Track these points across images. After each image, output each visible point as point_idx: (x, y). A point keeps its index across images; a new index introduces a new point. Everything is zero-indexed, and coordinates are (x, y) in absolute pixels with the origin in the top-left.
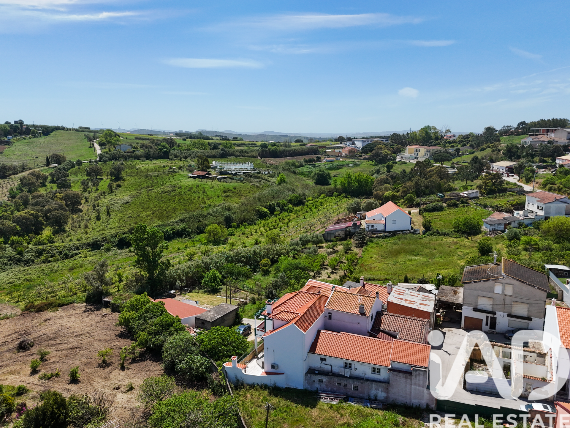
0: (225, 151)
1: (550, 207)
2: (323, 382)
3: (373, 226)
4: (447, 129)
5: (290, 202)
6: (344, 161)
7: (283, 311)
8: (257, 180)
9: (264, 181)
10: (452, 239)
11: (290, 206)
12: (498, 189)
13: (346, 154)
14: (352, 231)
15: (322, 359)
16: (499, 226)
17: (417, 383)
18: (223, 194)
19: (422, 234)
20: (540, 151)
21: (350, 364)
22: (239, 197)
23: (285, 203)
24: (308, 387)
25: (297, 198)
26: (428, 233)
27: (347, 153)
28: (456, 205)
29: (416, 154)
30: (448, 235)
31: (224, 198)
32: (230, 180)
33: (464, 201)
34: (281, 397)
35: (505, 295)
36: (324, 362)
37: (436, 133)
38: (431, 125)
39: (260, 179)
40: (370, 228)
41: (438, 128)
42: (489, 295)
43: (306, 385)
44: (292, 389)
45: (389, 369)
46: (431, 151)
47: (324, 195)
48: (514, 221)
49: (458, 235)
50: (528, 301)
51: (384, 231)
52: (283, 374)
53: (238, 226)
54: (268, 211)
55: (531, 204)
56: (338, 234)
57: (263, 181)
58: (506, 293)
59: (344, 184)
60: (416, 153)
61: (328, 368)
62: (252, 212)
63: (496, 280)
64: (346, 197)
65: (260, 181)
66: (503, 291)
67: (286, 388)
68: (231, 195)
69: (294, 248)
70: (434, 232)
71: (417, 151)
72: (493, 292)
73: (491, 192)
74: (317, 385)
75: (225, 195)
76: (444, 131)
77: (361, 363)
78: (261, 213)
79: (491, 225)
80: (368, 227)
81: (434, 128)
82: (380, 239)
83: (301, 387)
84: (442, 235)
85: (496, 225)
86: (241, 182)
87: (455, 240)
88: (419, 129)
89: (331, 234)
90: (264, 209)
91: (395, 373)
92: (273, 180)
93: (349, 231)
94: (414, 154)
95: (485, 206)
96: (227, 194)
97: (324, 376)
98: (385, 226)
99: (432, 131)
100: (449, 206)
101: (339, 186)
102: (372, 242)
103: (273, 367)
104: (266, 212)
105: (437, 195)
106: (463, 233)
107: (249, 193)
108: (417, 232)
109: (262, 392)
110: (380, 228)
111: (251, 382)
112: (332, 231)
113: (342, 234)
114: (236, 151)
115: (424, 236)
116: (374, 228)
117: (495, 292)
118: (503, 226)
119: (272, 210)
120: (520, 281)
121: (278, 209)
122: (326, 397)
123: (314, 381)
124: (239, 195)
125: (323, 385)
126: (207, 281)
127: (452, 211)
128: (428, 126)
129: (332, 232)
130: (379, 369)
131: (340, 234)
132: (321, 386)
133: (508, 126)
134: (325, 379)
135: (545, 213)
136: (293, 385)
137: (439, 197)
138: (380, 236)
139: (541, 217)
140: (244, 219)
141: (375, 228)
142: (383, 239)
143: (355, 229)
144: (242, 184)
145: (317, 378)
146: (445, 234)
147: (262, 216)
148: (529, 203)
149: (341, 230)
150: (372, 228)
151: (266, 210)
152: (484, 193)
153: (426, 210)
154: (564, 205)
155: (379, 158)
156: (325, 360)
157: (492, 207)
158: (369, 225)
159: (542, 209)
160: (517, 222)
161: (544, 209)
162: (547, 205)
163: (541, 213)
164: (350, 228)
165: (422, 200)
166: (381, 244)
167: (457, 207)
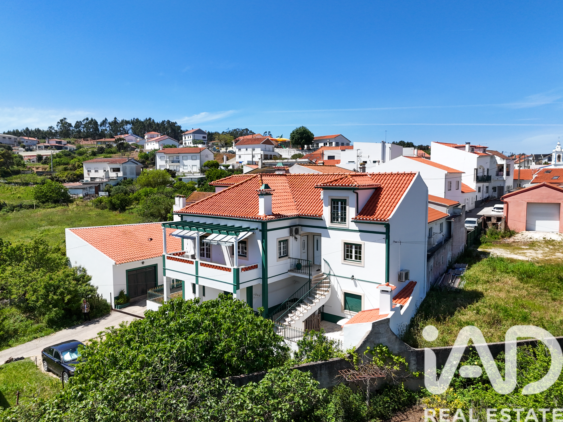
1: (126, 168)
2: (432, 269)
16: (91, 190)
17: (463, 223)
21: (431, 229)
30: (37, 207)
43: (427, 284)
48: (102, 184)
49: (52, 205)
55: (93, 171)
74: (430, 279)
79: (84, 189)
84: (28, 209)
85: (88, 189)
87: (56, 209)
91: (455, 219)
95: (26, 184)
97: (432, 258)
118: (94, 190)
123: (430, 272)
130: (442, 224)
134: (433, 262)
135: (124, 174)
139: (121, 178)
146: (32, 207)
148: (89, 172)
154: (135, 165)
159: (118, 170)
160: (104, 184)
161: (121, 169)
162: (124, 165)
163: (120, 174)
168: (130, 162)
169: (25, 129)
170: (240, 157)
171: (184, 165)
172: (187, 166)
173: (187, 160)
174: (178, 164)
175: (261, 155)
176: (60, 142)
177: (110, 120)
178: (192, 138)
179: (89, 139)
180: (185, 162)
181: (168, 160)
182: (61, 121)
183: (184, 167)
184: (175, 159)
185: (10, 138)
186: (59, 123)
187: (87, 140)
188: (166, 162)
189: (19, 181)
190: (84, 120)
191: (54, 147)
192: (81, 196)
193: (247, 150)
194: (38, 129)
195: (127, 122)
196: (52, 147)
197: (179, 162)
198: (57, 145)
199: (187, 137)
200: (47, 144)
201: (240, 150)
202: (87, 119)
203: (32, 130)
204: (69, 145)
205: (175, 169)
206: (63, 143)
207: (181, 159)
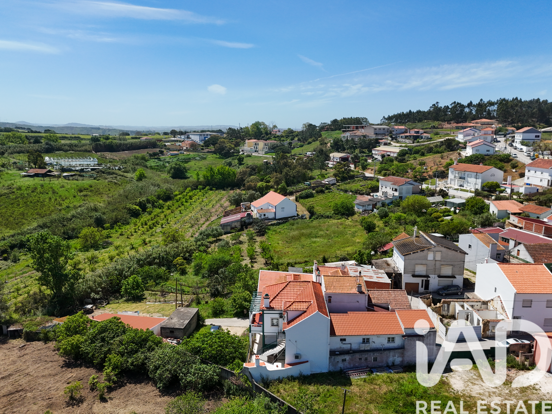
0: (50, 145)
1: (402, 188)
2: (346, 361)
3: (265, 215)
4: (274, 125)
5: (159, 197)
6: (188, 155)
7: (294, 302)
8: (111, 176)
9: (121, 177)
10: (336, 221)
11: (161, 202)
12: (348, 176)
13: (187, 148)
14: (247, 221)
15: (342, 340)
16: (369, 207)
17: (428, 343)
18: (79, 194)
19: (308, 219)
20: (360, 144)
21: (368, 339)
22: (100, 196)
23: (155, 198)
24: (332, 369)
25: (165, 193)
26: (314, 217)
27: (188, 146)
28: (322, 192)
29: (256, 148)
30: (331, 217)
31: (83, 198)
32: (80, 178)
33: (328, 187)
34: (315, 384)
35: (436, 261)
36: (344, 342)
37: (266, 128)
38: (260, 121)
39: (115, 175)
40: (263, 217)
41: (267, 123)
42: (424, 262)
43: (331, 367)
44: (317, 374)
45: (403, 336)
46: (269, 145)
47: (190, 188)
48: (379, 202)
49: (339, 217)
50: (452, 263)
51: (275, 219)
52: (307, 362)
53: (112, 227)
54: (140, 209)
55: (384, 187)
56: (234, 225)
57: (118, 178)
58: (436, 259)
59: (207, 177)
60: (256, 146)
61: (346, 347)
62: (123, 211)
63: (430, 250)
64: (211, 190)
65: (116, 177)
66: (434, 258)
67: (311, 374)
68: (89, 193)
69: (202, 243)
70: (319, 216)
71: (256, 145)
72: (427, 259)
73: (343, 179)
74: (341, 365)
75: (82, 194)
76: (272, 127)
77: (378, 336)
78: (132, 211)
79: (363, 206)
80: (261, 217)
81: (263, 124)
82: (275, 227)
83: (325, 370)
84: (325, 218)
85: (367, 206)
86: (94, 179)
87: (339, 221)
88: (251, 124)
89: (227, 226)
90: (135, 206)
91: (409, 338)
92: (129, 175)
93: (245, 222)
94: (253, 147)
95: (346, 191)
96: (84, 193)
97: (347, 355)
98: (275, 214)
99: (262, 126)
100: (317, 192)
101: (202, 179)
102: (269, 229)
103: (297, 357)
104: (138, 210)
105: (304, 183)
106: (343, 214)
107: (109, 190)
108: (304, 217)
109: (292, 384)
110: (271, 216)
111: (276, 377)
112: (228, 222)
113: (238, 225)
114: (65, 145)
115: (311, 220)
117: (428, 259)
118: (371, 207)
119: (143, 206)
120: (447, 248)
121: (149, 205)
122: (353, 374)
123: (338, 362)
124: (100, 194)
125: (346, 364)
126: (128, 289)
127: (321, 196)
128: (258, 122)
129: (228, 224)
130: (393, 338)
131: (237, 225)
132: (344, 365)
133: (324, 123)
134: (347, 357)
135: (399, 194)
136: (318, 371)
137: (307, 185)
138: (274, 223)
139: (396, 197)
140: (117, 219)
141: (266, 216)
142: (278, 226)
143: (249, 219)
144: (95, 181)
145: (340, 358)
146: (328, 217)
147: (135, 214)
148: (382, 186)
149: (237, 221)
151: (137, 207)
152: (339, 180)
153: (301, 197)
154: (412, 186)
155: (225, 151)
156: (345, 340)
157: (352, 191)
158: (261, 214)
159: (396, 190)
160: (380, 203)
161: (398, 190)
162: (400, 187)
163: (397, 194)
164: (245, 218)
165: (293, 189)
166: (278, 230)
167: (324, 193)
168: (407, 184)
169: (408, 112)
170: (528, 178)
171: (468, 182)
172: (470, 183)
173: (471, 178)
174: (464, 180)
175: (549, 180)
176: (418, 132)
178: (521, 138)
179: (452, 122)
180: (469, 180)
181: (457, 175)
182: (434, 105)
183: (468, 184)
184: (463, 176)
185: (384, 129)
186: (431, 107)
187: (450, 124)
188: (455, 177)
190: (452, 104)
192: (361, 210)
193: (535, 172)
196: (411, 137)
197: (464, 178)
198: (415, 135)
199: (518, 135)
200: (408, 134)
201: (529, 171)
202: (455, 102)
203: (413, 112)
204: (425, 134)
205: (462, 184)
206: (420, 132)
207: (466, 176)
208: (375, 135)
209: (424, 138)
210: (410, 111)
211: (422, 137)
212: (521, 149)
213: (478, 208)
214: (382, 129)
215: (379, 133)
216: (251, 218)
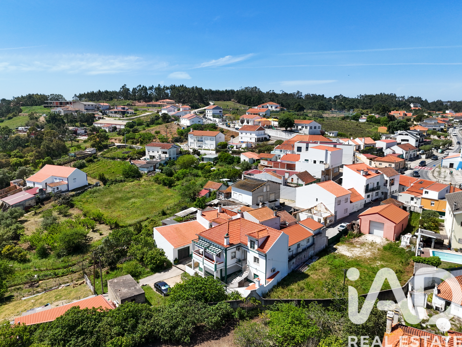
3: (58, 188)
7: (258, 232)
14: (41, 197)
21: (299, 244)
24: (289, 271)
26: (107, 183)
28: (92, 161)
30: (124, 181)
33: (94, 157)
36: (290, 251)
40: (56, 190)
42: (262, 194)
45: (312, 237)
50: (275, 192)
51: (68, 191)
52: (279, 271)
55: (151, 152)
56: (28, 204)
58: (268, 190)
61: (292, 253)
63: (265, 185)
66: (266, 190)
67: (281, 280)
70: (113, 182)
77: (302, 241)
79: (147, 168)
80: (54, 190)
82: (77, 197)
85: (150, 167)
89: (20, 205)
91: (317, 236)
93: (39, 198)
95: (113, 158)
100: (88, 162)
102: (73, 201)
103: (272, 271)
105: (68, 155)
106: (132, 177)
108: (98, 185)
110: (64, 188)
112: (21, 202)
113: (33, 203)
116: (59, 190)
117: (264, 191)
118: (153, 168)
123: (291, 265)
125: (294, 265)
127: (92, 165)
129: (21, 203)
130: (308, 240)
131: (31, 203)
134: (294, 260)
135: (169, 156)
136: (284, 276)
138: (74, 195)
139: (168, 158)
142: (79, 197)
143: (42, 195)
145: (292, 262)
146: (121, 181)
148: (149, 151)
149: (31, 199)
150: (58, 190)
154: (176, 149)
156: (290, 249)
158: (54, 188)
159: (165, 153)
160: (158, 164)
162: (169, 150)
163: (167, 156)
164: (38, 195)
165: (60, 161)
166: (84, 200)
167: (94, 162)
168: (173, 148)
169: (98, 91)
170: (242, 138)
171: (205, 144)
172: (207, 144)
173: (207, 140)
175: (256, 138)
176: (124, 108)
177: (156, 86)
178: (212, 113)
179: (141, 101)
180: (207, 142)
181: (195, 139)
182: (123, 87)
184: (200, 139)
185: (92, 105)
186: (121, 88)
187: (140, 102)
188: (194, 140)
189: (109, 156)
190: (138, 87)
191: (120, 112)
192: (146, 172)
193: (246, 134)
194: (107, 91)
195: (167, 88)
196: (119, 112)
197: (202, 141)
198: (122, 110)
199: (209, 111)
200: (115, 110)
201: (242, 133)
202: (140, 86)
203: (103, 92)
204: (130, 110)
205: (200, 145)
206: (126, 109)
207: (203, 139)
208: (86, 110)
209: (129, 113)
210: (99, 91)
211: (128, 113)
212: (215, 120)
213: (230, 160)
214: (91, 106)
215: (89, 109)
216: (43, 193)
